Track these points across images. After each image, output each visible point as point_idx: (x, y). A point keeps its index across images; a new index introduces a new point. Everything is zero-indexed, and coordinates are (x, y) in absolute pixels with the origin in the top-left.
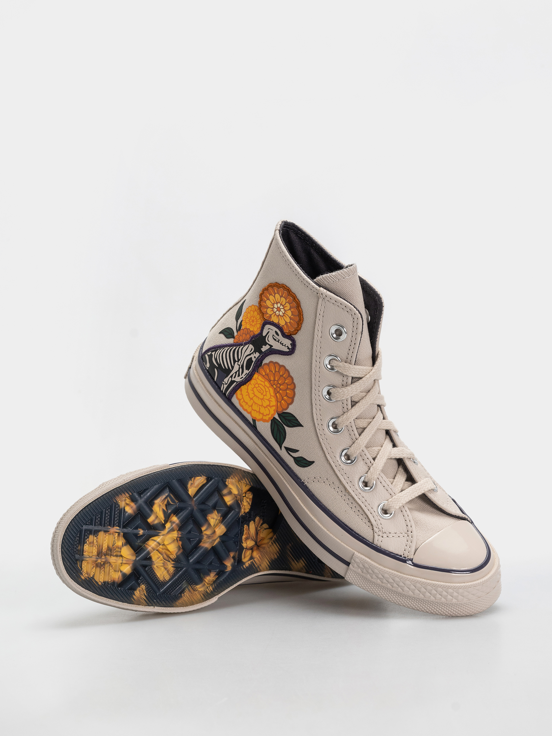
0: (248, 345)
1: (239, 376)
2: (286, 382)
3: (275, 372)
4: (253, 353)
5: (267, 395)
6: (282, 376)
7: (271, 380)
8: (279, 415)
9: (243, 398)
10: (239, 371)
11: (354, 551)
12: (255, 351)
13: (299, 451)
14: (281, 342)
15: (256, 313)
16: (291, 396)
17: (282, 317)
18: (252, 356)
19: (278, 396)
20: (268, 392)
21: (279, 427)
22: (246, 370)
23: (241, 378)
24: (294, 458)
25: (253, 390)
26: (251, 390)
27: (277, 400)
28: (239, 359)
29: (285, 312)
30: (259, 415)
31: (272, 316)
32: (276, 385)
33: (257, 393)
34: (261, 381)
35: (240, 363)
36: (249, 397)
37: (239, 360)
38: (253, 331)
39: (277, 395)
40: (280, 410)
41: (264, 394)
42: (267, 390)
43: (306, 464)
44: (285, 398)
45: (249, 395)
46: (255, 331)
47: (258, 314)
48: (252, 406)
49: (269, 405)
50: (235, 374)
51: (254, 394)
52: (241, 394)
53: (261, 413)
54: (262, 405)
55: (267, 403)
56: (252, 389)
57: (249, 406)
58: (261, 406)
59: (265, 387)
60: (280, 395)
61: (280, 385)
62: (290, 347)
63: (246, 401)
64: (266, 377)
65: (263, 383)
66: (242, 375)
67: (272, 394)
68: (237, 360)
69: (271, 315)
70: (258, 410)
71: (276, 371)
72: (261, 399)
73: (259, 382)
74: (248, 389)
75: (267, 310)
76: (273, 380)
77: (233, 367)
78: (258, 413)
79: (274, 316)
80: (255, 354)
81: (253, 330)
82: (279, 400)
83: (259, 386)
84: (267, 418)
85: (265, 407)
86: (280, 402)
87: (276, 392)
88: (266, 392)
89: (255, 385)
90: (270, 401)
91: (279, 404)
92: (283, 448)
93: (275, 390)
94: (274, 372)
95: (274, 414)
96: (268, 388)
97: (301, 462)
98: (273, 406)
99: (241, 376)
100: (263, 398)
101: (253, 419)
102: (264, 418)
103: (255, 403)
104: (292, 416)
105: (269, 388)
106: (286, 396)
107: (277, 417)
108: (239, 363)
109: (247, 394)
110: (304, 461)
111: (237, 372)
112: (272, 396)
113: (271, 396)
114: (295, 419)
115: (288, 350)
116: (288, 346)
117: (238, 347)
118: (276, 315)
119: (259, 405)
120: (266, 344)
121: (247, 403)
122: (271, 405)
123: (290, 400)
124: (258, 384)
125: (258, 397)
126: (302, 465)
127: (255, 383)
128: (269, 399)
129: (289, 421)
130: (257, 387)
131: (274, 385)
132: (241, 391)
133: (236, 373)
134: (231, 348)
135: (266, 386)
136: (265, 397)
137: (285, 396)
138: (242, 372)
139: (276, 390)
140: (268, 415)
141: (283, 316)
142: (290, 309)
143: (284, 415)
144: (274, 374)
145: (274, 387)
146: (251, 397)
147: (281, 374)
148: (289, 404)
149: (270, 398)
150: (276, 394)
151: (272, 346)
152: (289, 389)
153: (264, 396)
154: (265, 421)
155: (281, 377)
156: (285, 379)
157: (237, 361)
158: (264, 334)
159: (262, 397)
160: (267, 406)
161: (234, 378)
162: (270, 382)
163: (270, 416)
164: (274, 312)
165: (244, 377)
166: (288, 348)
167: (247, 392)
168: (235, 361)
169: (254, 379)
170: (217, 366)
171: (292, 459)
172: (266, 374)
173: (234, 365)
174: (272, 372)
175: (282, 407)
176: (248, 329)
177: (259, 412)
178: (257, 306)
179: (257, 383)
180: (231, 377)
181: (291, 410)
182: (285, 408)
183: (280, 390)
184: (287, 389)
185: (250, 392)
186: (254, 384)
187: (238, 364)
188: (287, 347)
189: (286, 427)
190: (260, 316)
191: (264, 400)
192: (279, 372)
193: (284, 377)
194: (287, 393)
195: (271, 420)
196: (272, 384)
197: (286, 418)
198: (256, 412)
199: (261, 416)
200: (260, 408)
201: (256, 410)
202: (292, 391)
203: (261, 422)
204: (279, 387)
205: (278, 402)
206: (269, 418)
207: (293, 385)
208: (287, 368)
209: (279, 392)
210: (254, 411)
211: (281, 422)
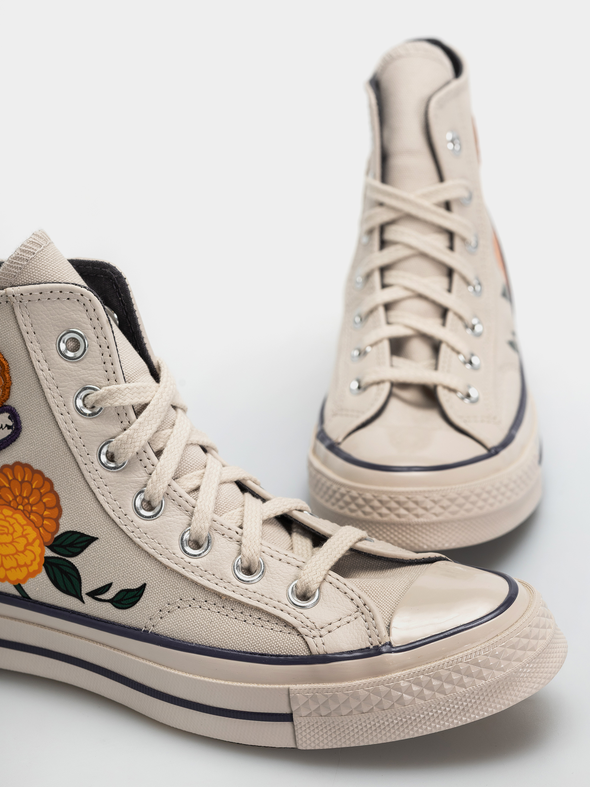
2: (34, 487)
3: (9, 484)
5: (16, 529)
6: (23, 481)
7: (10, 502)
8: (51, 548)
11: (287, 686)
13: (112, 583)
16: (54, 504)
19: (35, 519)
20: (15, 523)
21: (61, 567)
24: (111, 601)
27: (36, 527)
30: (21, 571)
32: (21, 504)
39: (32, 517)
40: (49, 538)
41: (11, 530)
42: (12, 521)
43: (134, 596)
44: (46, 513)
49: (28, 544)
53: (22, 566)
54: (17, 552)
55: (23, 541)
58: (16, 554)
59: (8, 519)
60: (38, 515)
61: (28, 498)
62: (10, 423)
64: (1, 502)
67: (23, 521)
70: (15, 565)
71: (9, 482)
72: (11, 543)
76: (13, 500)
78: (18, 569)
82: (39, 524)
84: (35, 567)
85: (23, 552)
86: (42, 526)
87: (26, 514)
88: (12, 525)
90: (24, 536)
91: (41, 531)
92: (86, 598)
93: (23, 512)
94: (7, 485)
95: (43, 552)
96: (11, 517)
97: (125, 600)
98: (34, 540)
100: (13, 539)
101: (15, 586)
102: (31, 569)
103: (5, 556)
104: (72, 535)
105: (14, 516)
106: (46, 508)
107: (49, 553)
110: (130, 595)
112: (25, 525)
113: (22, 526)
114: (79, 535)
115: (10, 431)
116: (7, 426)
119: (13, 555)
122: (30, 541)
123: (56, 510)
125: (5, 544)
126: (128, 604)
128: (22, 533)
129: (71, 545)
131: (18, 505)
135: (8, 516)
136: (16, 535)
137: (45, 510)
139: (25, 512)
140: (35, 560)
143: (58, 542)
144: (10, 488)
145: (20, 509)
147: (20, 480)
148: (57, 520)
149: (24, 530)
152: (45, 494)
153: (12, 534)
154: (33, 574)
155: (24, 485)
156: (31, 483)
159: (9, 539)
160: (25, 546)
162: (10, 505)
163: (38, 559)
166: (9, 427)
171: (109, 606)
174: (5, 486)
175: (49, 532)
177: (19, 566)
181: (65, 526)
182: (53, 530)
183: (32, 507)
184: (42, 496)
188: (6, 428)
189: (71, 560)
191: (16, 540)
192: (15, 478)
193: (27, 481)
194: (44, 503)
195: (44, 565)
196: (15, 507)
197: (63, 544)
198: (13, 570)
199: (24, 570)
200: (16, 560)
201: (12, 568)
202: (51, 495)
203: (31, 581)
204: (29, 503)
205: (38, 528)
206: (39, 564)
207: (47, 484)
208: (23, 461)
209: (32, 512)
210: (10, 569)
211: (60, 556)
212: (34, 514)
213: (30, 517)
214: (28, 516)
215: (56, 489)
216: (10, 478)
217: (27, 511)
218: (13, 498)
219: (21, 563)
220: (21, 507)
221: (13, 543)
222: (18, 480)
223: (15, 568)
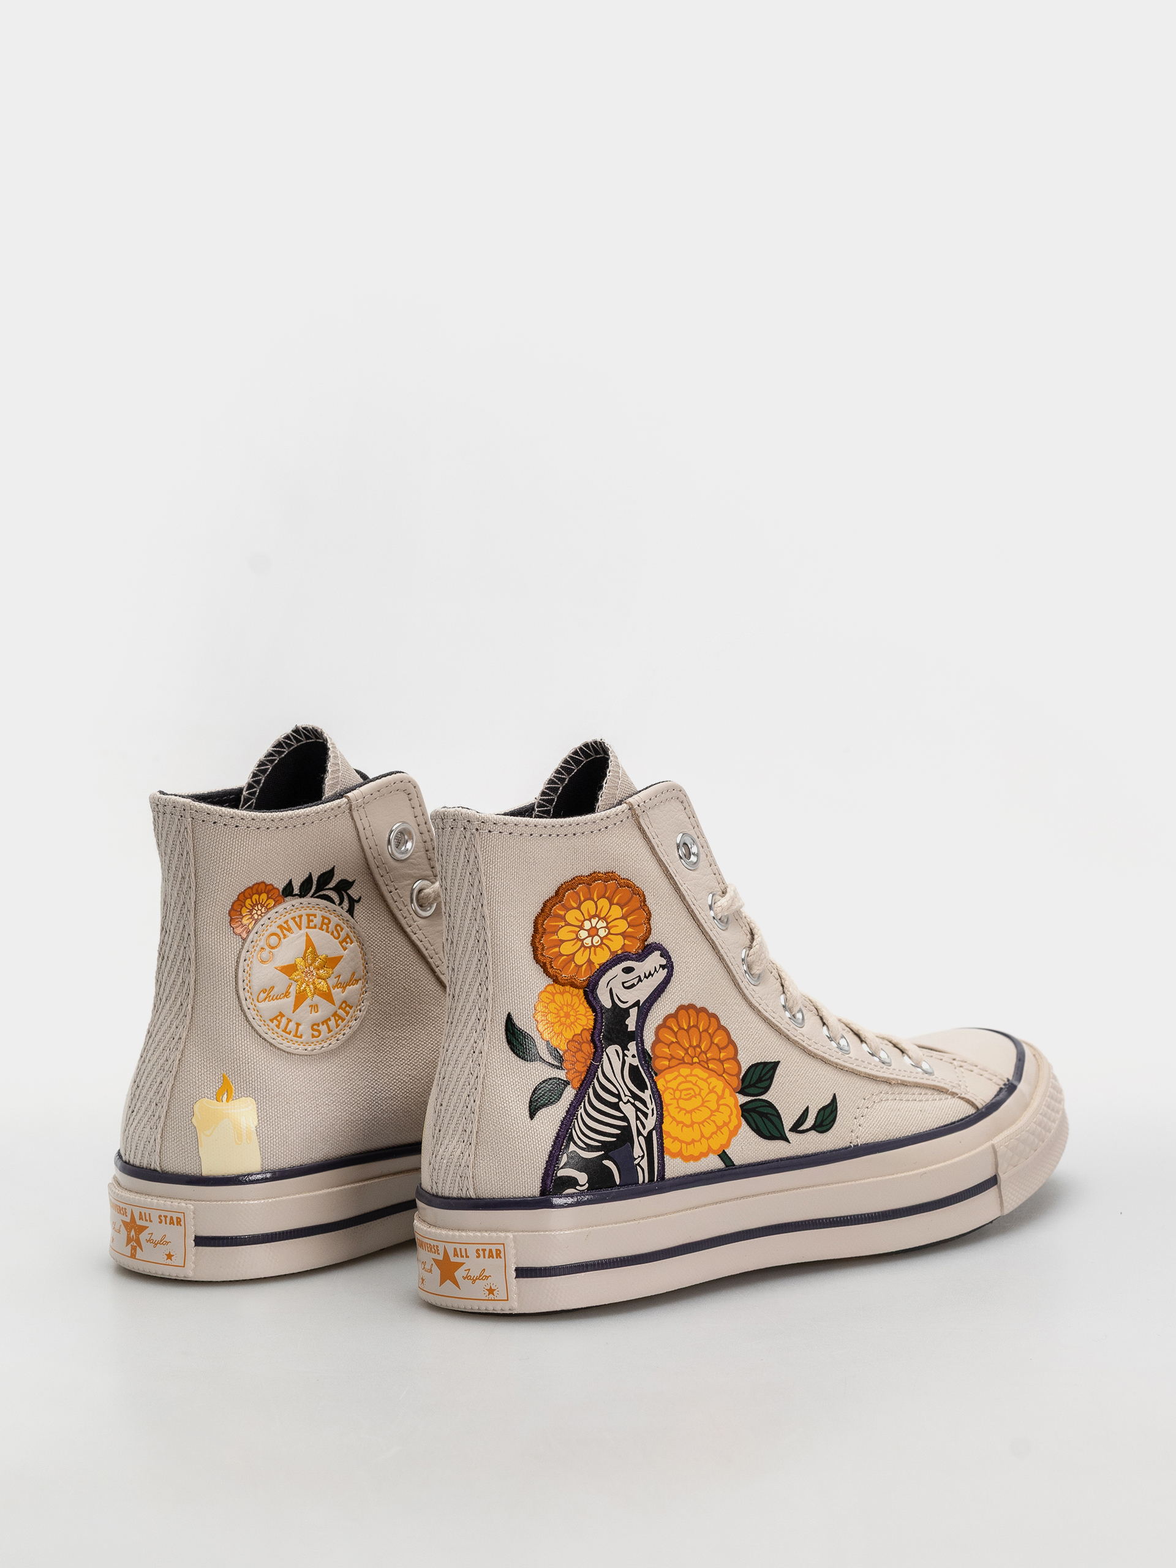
0: (605, 1056)
1: (646, 1115)
2: (701, 1030)
4: (624, 1055)
5: (701, 1087)
6: (689, 1027)
7: (683, 1057)
8: (742, 1092)
9: (681, 1142)
10: (637, 1109)
11: (988, 1144)
12: (625, 1048)
13: (808, 1106)
14: (645, 973)
15: (558, 998)
16: (725, 1041)
17: (609, 936)
18: (629, 1060)
19: (714, 1067)
20: (697, 1080)
21: (758, 1110)
22: (644, 1093)
23: (653, 1115)
24: (813, 1128)
25: (682, 1109)
26: (679, 1112)
27: (719, 1075)
28: (617, 1093)
29: (607, 922)
31: (593, 958)
32: (695, 1056)
33: (688, 1105)
34: (675, 1078)
35: (625, 1096)
36: (687, 1126)
37: (618, 1096)
38: (584, 1029)
39: (711, 1066)
40: (736, 1083)
41: (697, 1091)
42: (694, 1079)
43: (832, 1112)
44: (722, 1055)
45: (685, 1125)
46: (586, 1025)
47: (562, 994)
48: (702, 1136)
49: (720, 1098)
50: (638, 1122)
51: (687, 1112)
52: (675, 1139)
53: (722, 1127)
54: (712, 1112)
55: (713, 1097)
56: (679, 1110)
57: (699, 1141)
58: (711, 1115)
59: (689, 1079)
60: (715, 1062)
61: (699, 1046)
63: (689, 1140)
64: (674, 1062)
65: (681, 1079)
66: (648, 1109)
67: (703, 1074)
68: (617, 1100)
69: (589, 961)
71: (675, 1034)
72: (702, 1105)
73: (674, 1084)
74: (674, 1119)
75: (575, 963)
76: (685, 1054)
77: (625, 1118)
79: (595, 954)
80: (628, 1050)
81: (582, 1028)
82: (721, 1072)
83: (681, 1091)
84: (734, 1122)
85: (717, 1110)
86: (724, 1071)
87: (704, 1065)
88: (695, 1084)
89: (675, 1098)
90: (712, 1091)
91: (726, 1077)
92: (789, 1135)
93: (700, 1065)
94: (675, 1040)
95: (736, 1100)
96: (691, 1075)
97: (826, 1119)
99: (649, 1112)
100: (703, 1099)
101: (720, 1156)
102: (732, 1126)
103: (702, 1123)
104: (755, 1069)
105: (693, 1073)
106: (720, 1049)
107: (743, 1099)
108: (625, 1099)
109: (680, 1125)
110: (828, 1111)
111: (637, 1115)
112: (708, 1078)
113: (705, 1080)
114: (762, 1066)
116: (661, 966)
117: (595, 1080)
118: (597, 946)
119: (709, 1118)
120: (626, 1013)
121: (693, 1141)
122: (720, 1094)
123: (732, 1047)
124: (677, 1089)
125: (697, 1109)
126: (829, 1123)
127: (671, 1094)
128: (709, 1088)
129: (760, 1080)
130: (681, 1096)
131: (693, 1058)
132: (669, 1135)
133: (638, 1118)
134: (586, 1098)
135: (687, 1076)
136: (703, 1094)
137: (720, 1053)
138: (644, 1103)
139: (702, 1063)
141: (609, 933)
142: (611, 904)
143: (747, 1083)
144: (678, 1042)
145: (695, 1063)
146: (688, 1122)
147: (686, 1028)
148: (735, 1058)
149: (709, 1085)
150: (708, 1068)
151: (639, 1001)
152: (714, 1033)
153: (699, 1094)
154: (734, 1133)
155: (691, 1032)
156: (696, 1026)
157: (618, 1102)
158: (608, 1004)
159: (698, 1101)
160: (718, 1102)
161: (644, 1128)
162: (684, 1063)
163: (735, 1112)
164: (590, 948)
165: (654, 1106)
166: (663, 967)
167: (678, 1123)
168: (615, 1106)
169: (664, 1092)
170: (603, 1152)
171: (813, 1132)
172: (669, 1061)
173: (621, 1112)
174: (673, 1042)
175: (733, 1075)
176: (573, 1037)
177: (719, 1128)
178: (549, 985)
179: (674, 1091)
180: (639, 1133)
181: (744, 1062)
182: (735, 1072)
183: (706, 1055)
184: (711, 1037)
185: (681, 1117)
186: (673, 1097)
187: (625, 1103)
188: (661, 969)
190: (569, 992)
191: (706, 1099)
192: (680, 1028)
193: (693, 1026)
194: (716, 1044)
195: (743, 1116)
196: (690, 1062)
197: (752, 1083)
198: (714, 1136)
199: (725, 1130)
200: (714, 1122)
201: (713, 1133)
202: (720, 1032)
203: (734, 1140)
204: (702, 1052)
205: (722, 1076)
206: (737, 1117)
207: (713, 1020)
208: (686, 1003)
209: (708, 1060)
210: (711, 1137)
211: (753, 1098)
212: (711, 1061)
213: (708, 1067)
214: (706, 1066)
215: (722, 1023)
216: (676, 1029)
217: (703, 1061)
218: (685, 1052)
219: (720, 1124)
220: (696, 1060)
221: (705, 1104)
222: (683, 1029)
223: (715, 1133)
